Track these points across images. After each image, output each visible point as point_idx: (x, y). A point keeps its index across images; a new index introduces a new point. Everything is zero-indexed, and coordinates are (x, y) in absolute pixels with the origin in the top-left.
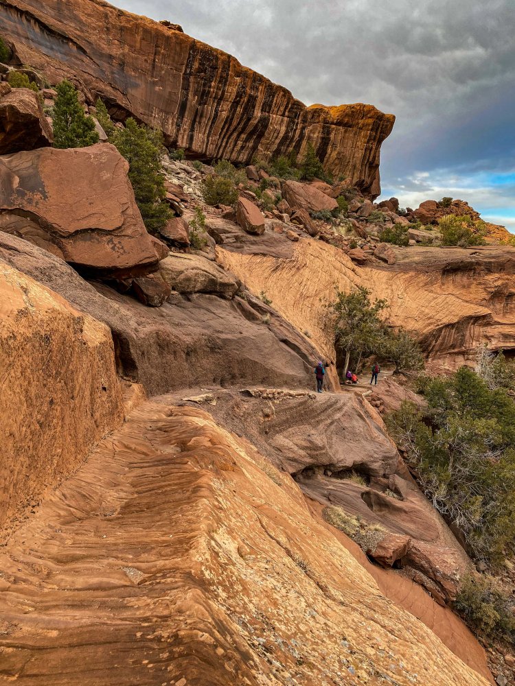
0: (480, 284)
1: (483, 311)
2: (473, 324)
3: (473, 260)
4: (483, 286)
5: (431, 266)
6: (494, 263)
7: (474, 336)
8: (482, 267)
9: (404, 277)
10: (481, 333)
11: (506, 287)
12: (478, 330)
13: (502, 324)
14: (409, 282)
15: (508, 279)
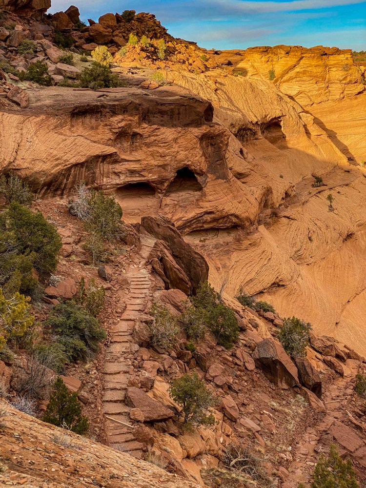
0: (106, 125)
1: (110, 150)
2: (102, 161)
3: (99, 103)
4: (109, 127)
5: (61, 110)
6: (117, 105)
7: (104, 173)
8: (107, 110)
9: (35, 120)
10: (111, 171)
11: (129, 127)
12: (106, 167)
13: (128, 161)
14: (40, 125)
15: (130, 120)
